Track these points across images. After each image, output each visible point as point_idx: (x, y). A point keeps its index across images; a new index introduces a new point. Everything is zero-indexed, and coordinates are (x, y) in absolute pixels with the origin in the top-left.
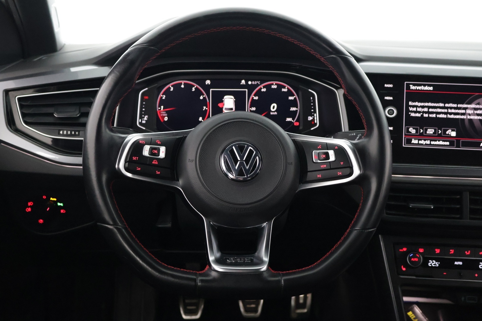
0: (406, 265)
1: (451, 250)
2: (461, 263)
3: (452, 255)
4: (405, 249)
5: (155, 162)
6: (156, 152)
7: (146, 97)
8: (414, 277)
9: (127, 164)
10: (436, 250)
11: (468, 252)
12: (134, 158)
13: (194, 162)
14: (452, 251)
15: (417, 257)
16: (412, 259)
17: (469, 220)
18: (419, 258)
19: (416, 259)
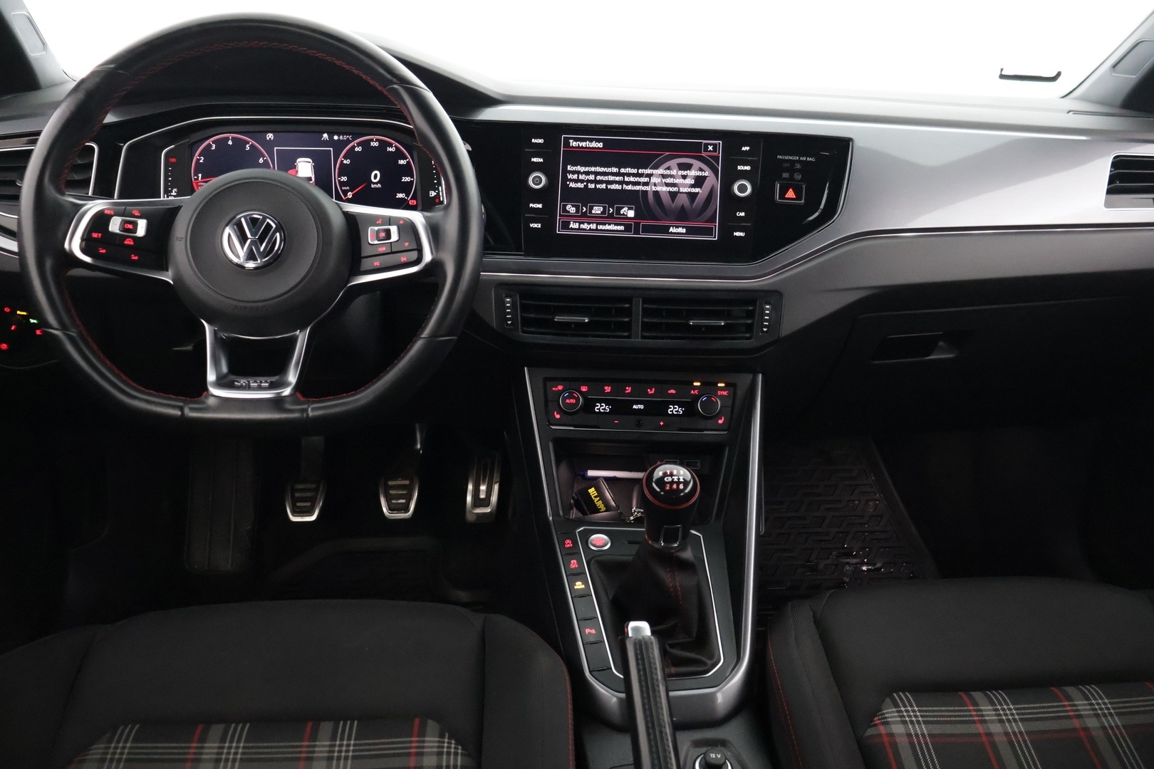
0: (561, 411)
1: (627, 388)
2: (641, 407)
3: (629, 395)
4: (560, 388)
5: (129, 242)
6: (130, 226)
7: (173, 160)
8: (573, 428)
9: (84, 242)
10: (606, 388)
11: (651, 390)
12: (95, 235)
13: (183, 241)
14: (629, 390)
15: (574, 398)
16: (567, 401)
17: (640, 340)
18: (578, 399)
19: (573, 401)
